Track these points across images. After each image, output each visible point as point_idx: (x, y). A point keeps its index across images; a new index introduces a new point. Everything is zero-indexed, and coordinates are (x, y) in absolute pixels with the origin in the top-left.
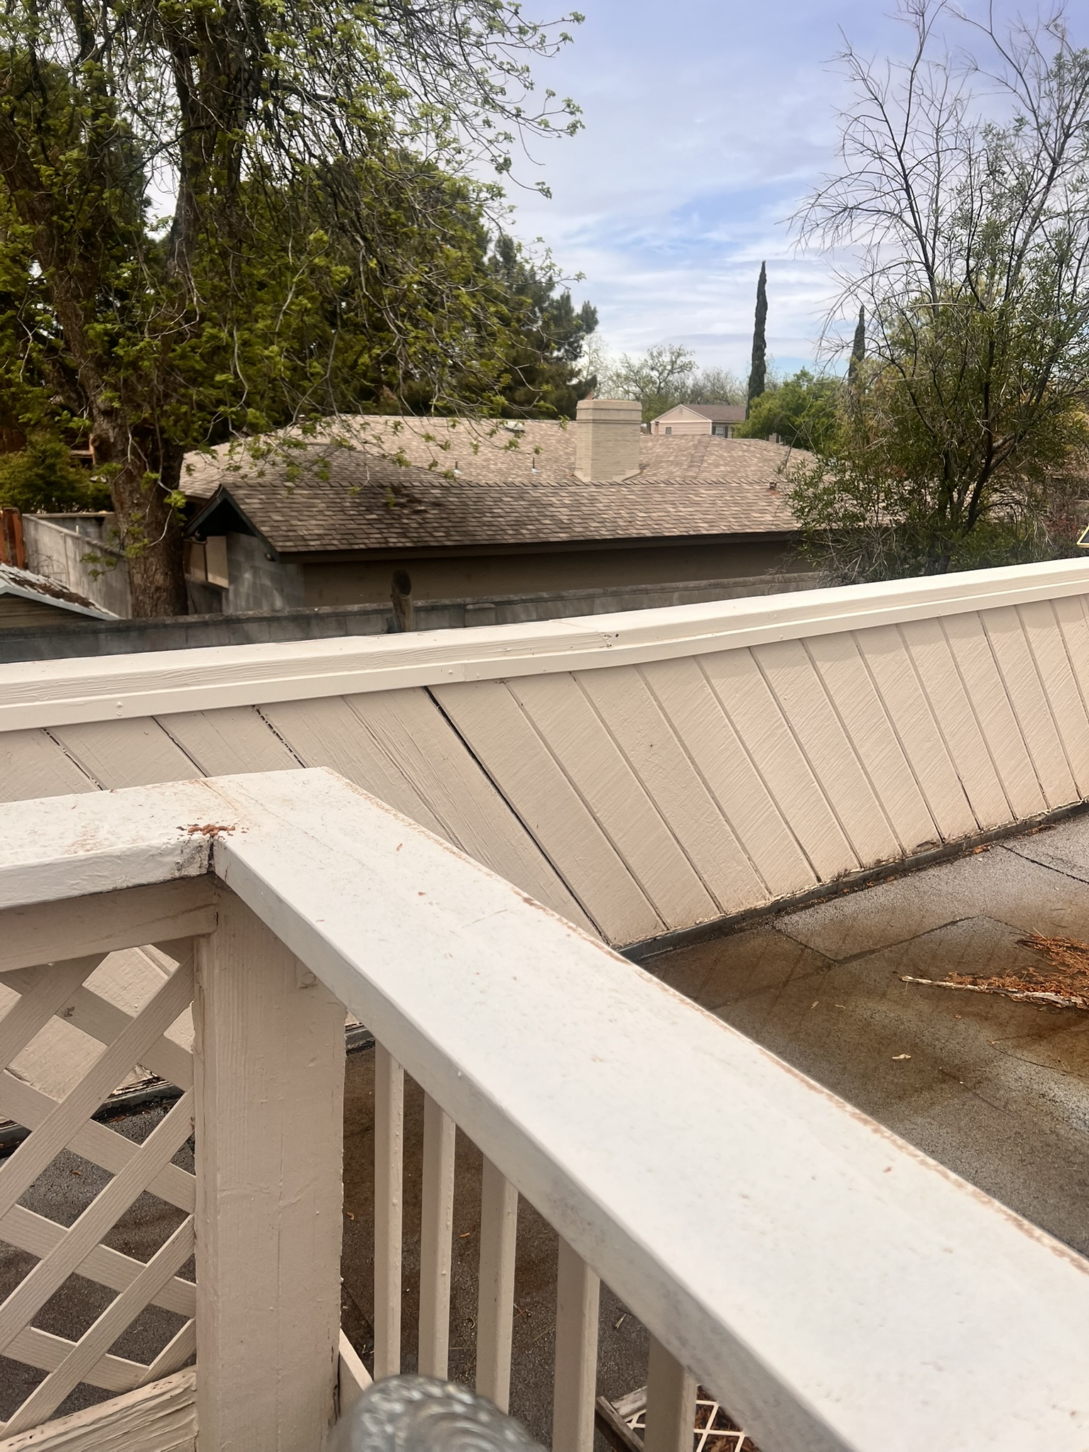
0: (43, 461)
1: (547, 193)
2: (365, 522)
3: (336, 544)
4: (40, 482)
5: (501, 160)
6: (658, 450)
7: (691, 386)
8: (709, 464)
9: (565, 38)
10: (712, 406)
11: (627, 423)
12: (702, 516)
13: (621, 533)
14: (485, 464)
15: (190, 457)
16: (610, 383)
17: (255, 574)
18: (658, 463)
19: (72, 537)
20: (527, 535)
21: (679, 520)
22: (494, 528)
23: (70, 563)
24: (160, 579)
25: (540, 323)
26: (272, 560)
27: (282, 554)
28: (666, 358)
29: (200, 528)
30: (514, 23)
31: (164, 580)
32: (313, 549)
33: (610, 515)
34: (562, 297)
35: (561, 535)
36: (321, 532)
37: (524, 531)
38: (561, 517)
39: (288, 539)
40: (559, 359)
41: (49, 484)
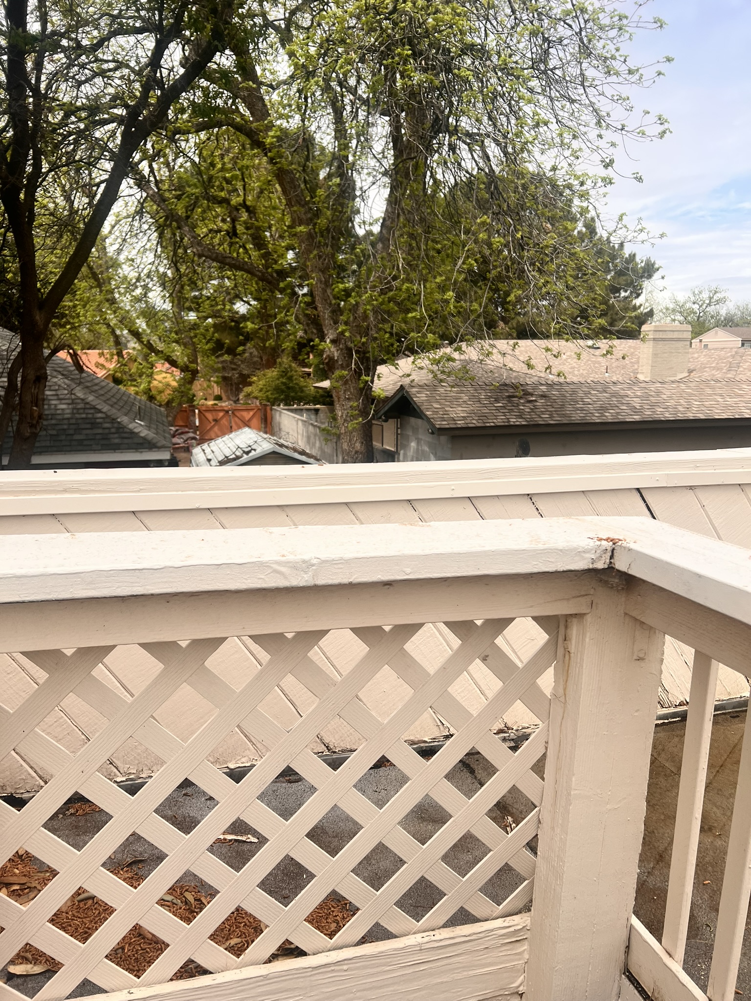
0: (286, 374)
1: (640, 179)
2: (494, 408)
3: (475, 423)
4: (283, 387)
5: (608, 161)
6: (703, 359)
7: (724, 315)
8: (745, 369)
9: (659, 74)
10: (742, 329)
11: (679, 340)
12: (745, 405)
13: (680, 416)
14: (570, 370)
15: (381, 369)
16: (661, 314)
17: (418, 444)
18: (703, 368)
19: (302, 421)
20: (609, 417)
21: (727, 407)
22: (584, 412)
23: (299, 437)
24: (358, 446)
25: (613, 273)
26: (433, 433)
27: (440, 429)
28: (705, 295)
29: (385, 414)
30: (623, 68)
31: (361, 447)
32: (459, 426)
33: (672, 403)
34: (630, 255)
35: (635, 417)
36: (465, 415)
37: (607, 414)
38: (635, 405)
39: (443, 419)
40: (626, 298)
41: (288, 388)
